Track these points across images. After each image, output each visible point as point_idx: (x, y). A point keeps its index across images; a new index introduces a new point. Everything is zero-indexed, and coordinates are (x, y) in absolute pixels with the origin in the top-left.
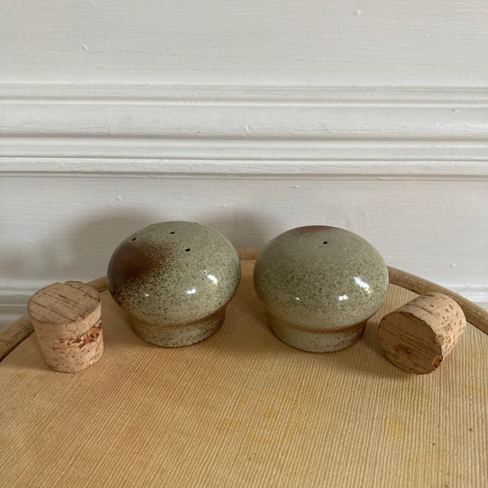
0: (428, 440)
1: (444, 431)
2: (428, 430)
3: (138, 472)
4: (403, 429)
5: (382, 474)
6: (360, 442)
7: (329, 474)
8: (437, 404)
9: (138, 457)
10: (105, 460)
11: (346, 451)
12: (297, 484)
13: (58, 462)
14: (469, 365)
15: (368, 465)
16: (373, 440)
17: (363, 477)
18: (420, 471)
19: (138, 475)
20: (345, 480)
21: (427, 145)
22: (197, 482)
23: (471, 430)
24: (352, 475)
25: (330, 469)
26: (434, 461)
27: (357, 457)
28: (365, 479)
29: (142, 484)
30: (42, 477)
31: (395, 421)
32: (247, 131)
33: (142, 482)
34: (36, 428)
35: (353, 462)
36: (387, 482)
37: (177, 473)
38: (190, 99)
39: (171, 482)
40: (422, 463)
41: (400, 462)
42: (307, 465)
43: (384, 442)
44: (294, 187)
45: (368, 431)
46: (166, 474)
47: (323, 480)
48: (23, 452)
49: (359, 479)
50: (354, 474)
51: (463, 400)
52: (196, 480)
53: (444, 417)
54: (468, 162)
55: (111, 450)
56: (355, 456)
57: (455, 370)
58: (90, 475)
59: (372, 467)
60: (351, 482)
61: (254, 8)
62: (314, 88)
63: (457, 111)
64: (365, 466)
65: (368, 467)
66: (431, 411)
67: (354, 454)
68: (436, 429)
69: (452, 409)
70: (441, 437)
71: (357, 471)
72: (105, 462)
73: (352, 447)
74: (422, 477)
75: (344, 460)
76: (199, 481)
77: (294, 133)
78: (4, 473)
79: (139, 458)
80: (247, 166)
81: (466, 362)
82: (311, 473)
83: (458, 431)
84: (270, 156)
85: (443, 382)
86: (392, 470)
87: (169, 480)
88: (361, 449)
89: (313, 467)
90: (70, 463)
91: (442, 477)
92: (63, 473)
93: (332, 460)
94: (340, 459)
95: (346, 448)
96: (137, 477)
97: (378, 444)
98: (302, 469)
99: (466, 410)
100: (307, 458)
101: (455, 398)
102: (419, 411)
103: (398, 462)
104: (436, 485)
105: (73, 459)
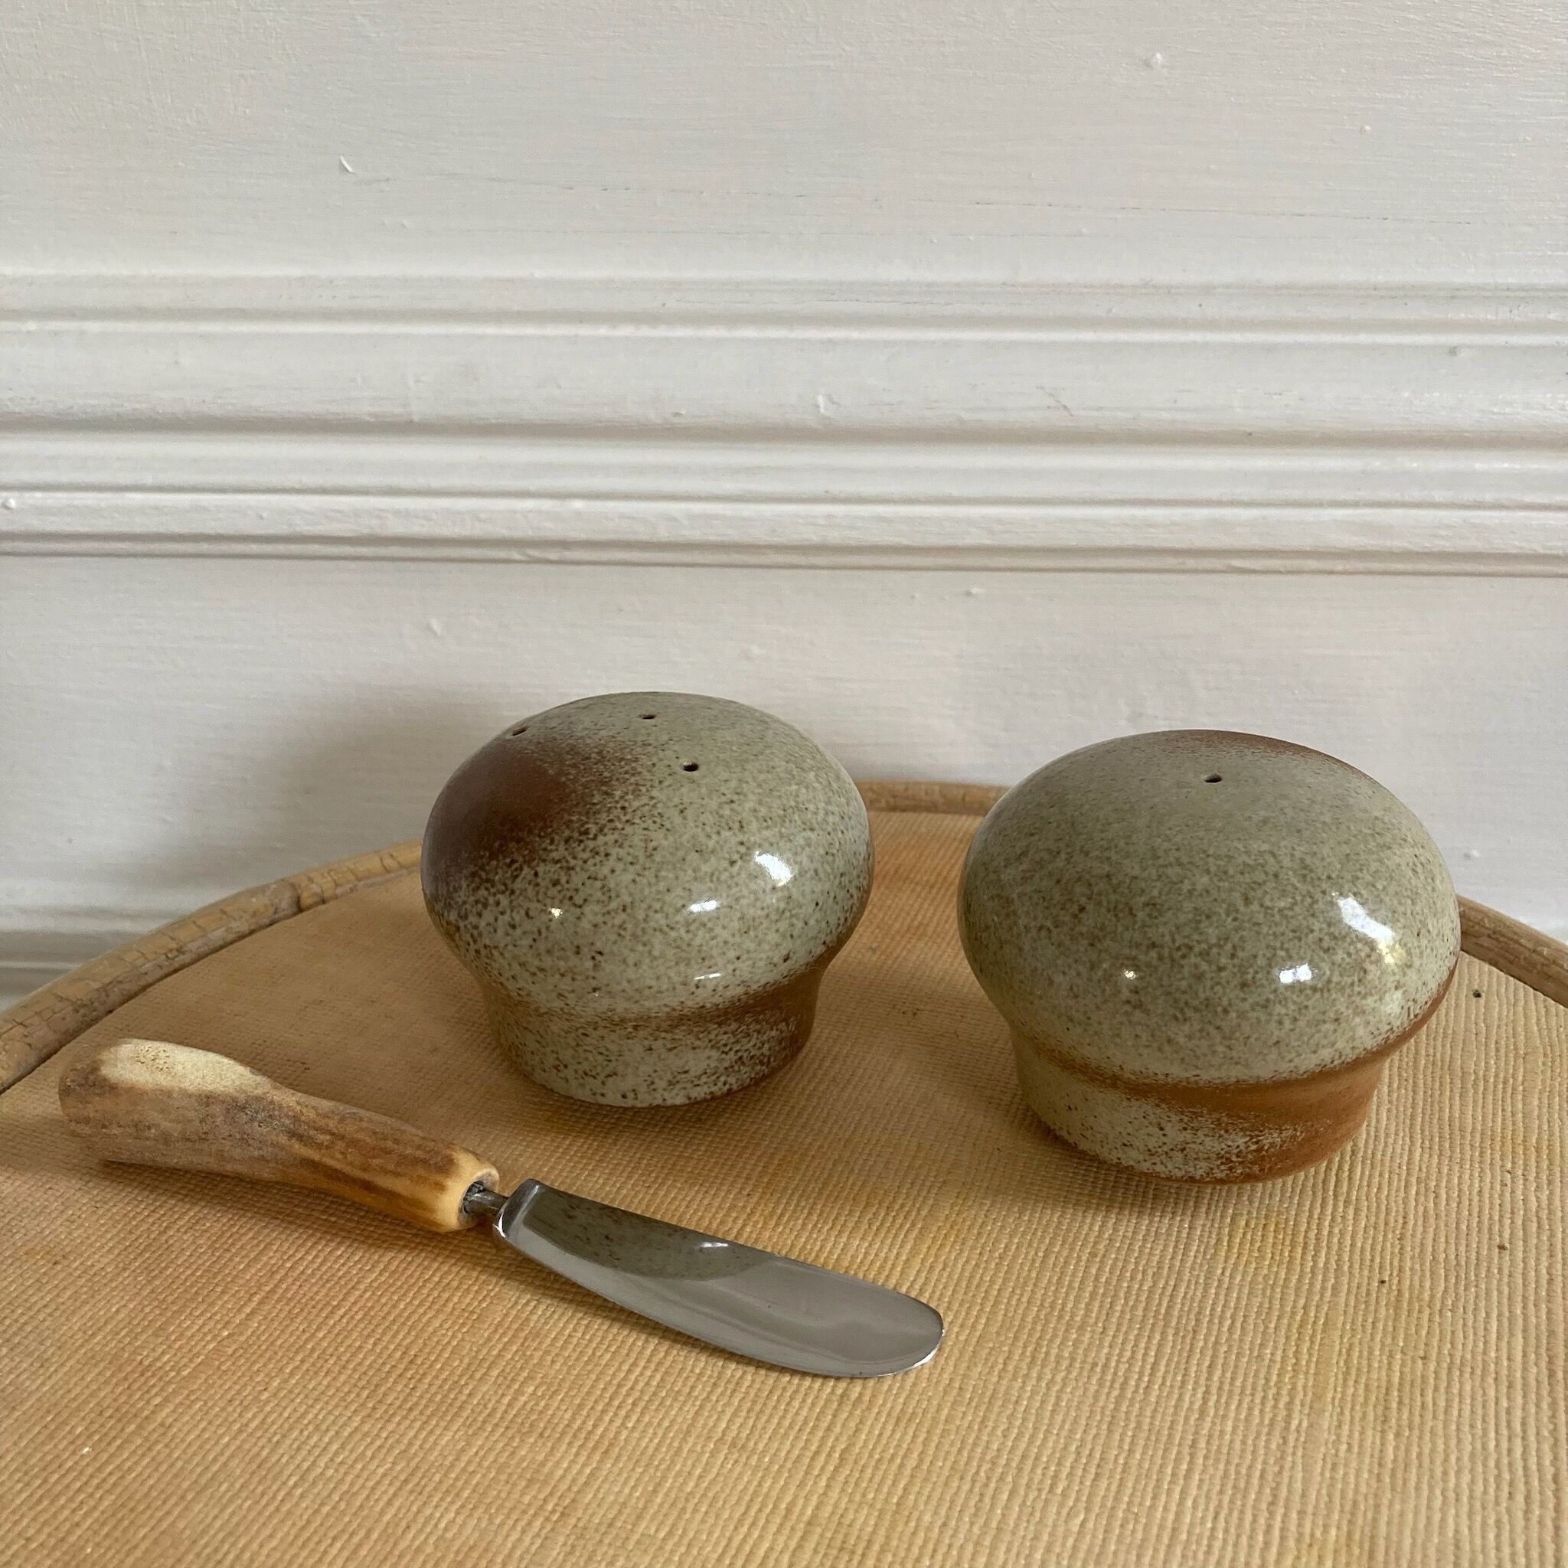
0: (1366, 1273)
1: (1418, 1250)
2: (1368, 1247)
3: (453, 1336)
4: (1288, 1242)
5: (1214, 1357)
6: (1150, 1272)
7: (1047, 1353)
8: (1399, 1180)
9: (456, 1299)
10: (355, 1303)
11: (1104, 1295)
12: (946, 1376)
13: (212, 1304)
14: (1505, 1082)
15: (1171, 1332)
16: (1192, 1268)
17: (1155, 1364)
18: (1337, 1348)
19: (455, 1343)
20: (1098, 1369)
21: (1377, 462)
22: (634, 1364)
23: (1502, 1247)
24: (1120, 1355)
25: (1051, 1341)
26: (1380, 1325)
27: (1140, 1312)
28: (1162, 1368)
29: (464, 1365)
30: (160, 1340)
31: (1263, 1222)
32: (822, 410)
33: (466, 1361)
34: (151, 1220)
35: (1126, 1322)
36: (1229, 1375)
37: (575, 1340)
38: (653, 319)
39: (553, 1362)
40: (1343, 1329)
41: (1272, 1325)
42: (980, 1327)
43: (1228, 1274)
44: (969, 594)
45: (1176, 1247)
46: (540, 1343)
47: (1029, 1369)
48: (109, 1276)
49: (1143, 1367)
50: (1128, 1354)
51: (1482, 1170)
52: (631, 1361)
53: (1420, 1214)
54: (1504, 513)
55: (376, 1279)
56: (1134, 1308)
57: (1461, 1096)
58: (307, 1341)
59: (1184, 1337)
60: (1115, 1374)
61: (847, 48)
62: (1025, 286)
63: (1463, 354)
64: (1163, 1334)
65: (1170, 1338)
66: (1378, 1199)
67: (1131, 1303)
68: (1392, 1246)
69: (1447, 1193)
70: (1408, 1264)
71: (1136, 1345)
72: (355, 1309)
73: (1125, 1285)
74: (1342, 1364)
75: (1097, 1318)
76: (642, 1363)
77: (965, 416)
78: (48, 1328)
79: (459, 1302)
80: (821, 522)
81: (1496, 1076)
82: (991, 1349)
83: (1462, 1249)
84: (894, 488)
85: (1422, 1125)
86: (1247, 1347)
87: (549, 1358)
88: (1151, 1291)
89: (998, 1333)
90: (248, 1310)
91: (1403, 1365)
92: (226, 1333)
93: (1060, 1317)
94: (1087, 1315)
95: (1106, 1289)
96: (450, 1349)
97: (1206, 1278)
98: (962, 1338)
99: (1491, 1196)
100: (981, 1310)
101: (1457, 1168)
102: (1342, 1199)
103: (1266, 1327)
104: (1384, 1384)
105: (256, 1299)
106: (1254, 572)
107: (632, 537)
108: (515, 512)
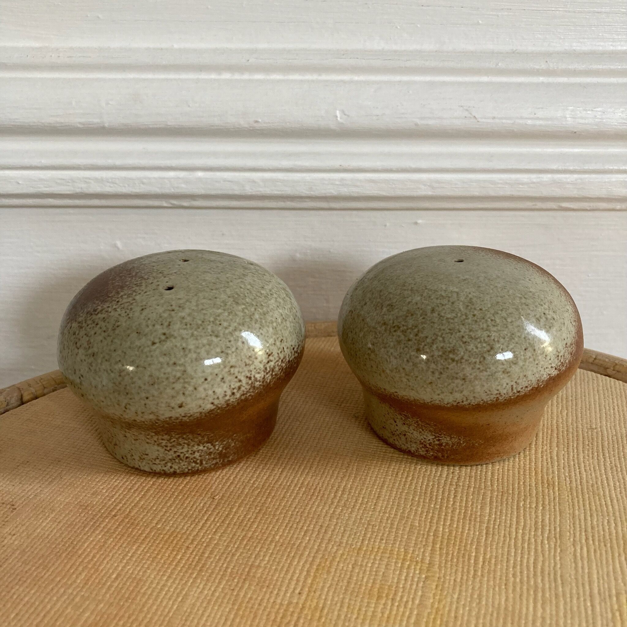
32: (339, 119)
38: (241, 69)
44: (416, 223)
62: (448, 52)
80: (338, 183)
106: (573, 210)
107: (230, 192)
108: (164, 178)
